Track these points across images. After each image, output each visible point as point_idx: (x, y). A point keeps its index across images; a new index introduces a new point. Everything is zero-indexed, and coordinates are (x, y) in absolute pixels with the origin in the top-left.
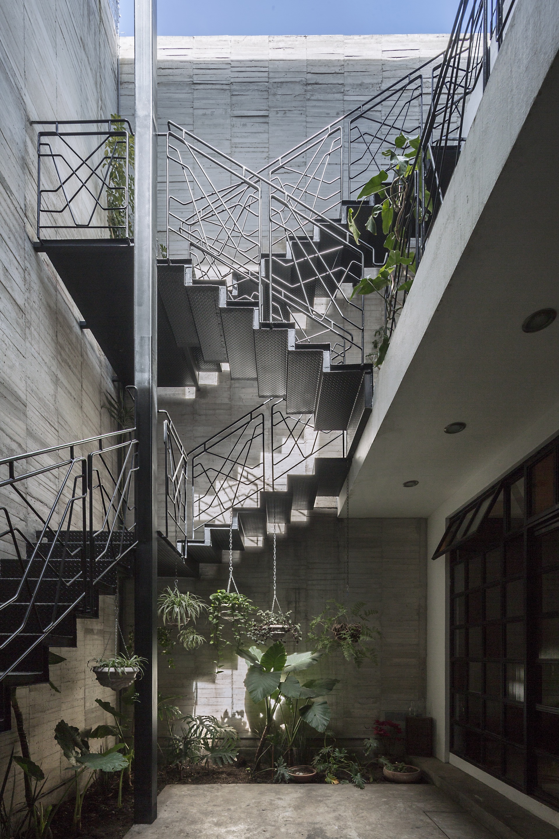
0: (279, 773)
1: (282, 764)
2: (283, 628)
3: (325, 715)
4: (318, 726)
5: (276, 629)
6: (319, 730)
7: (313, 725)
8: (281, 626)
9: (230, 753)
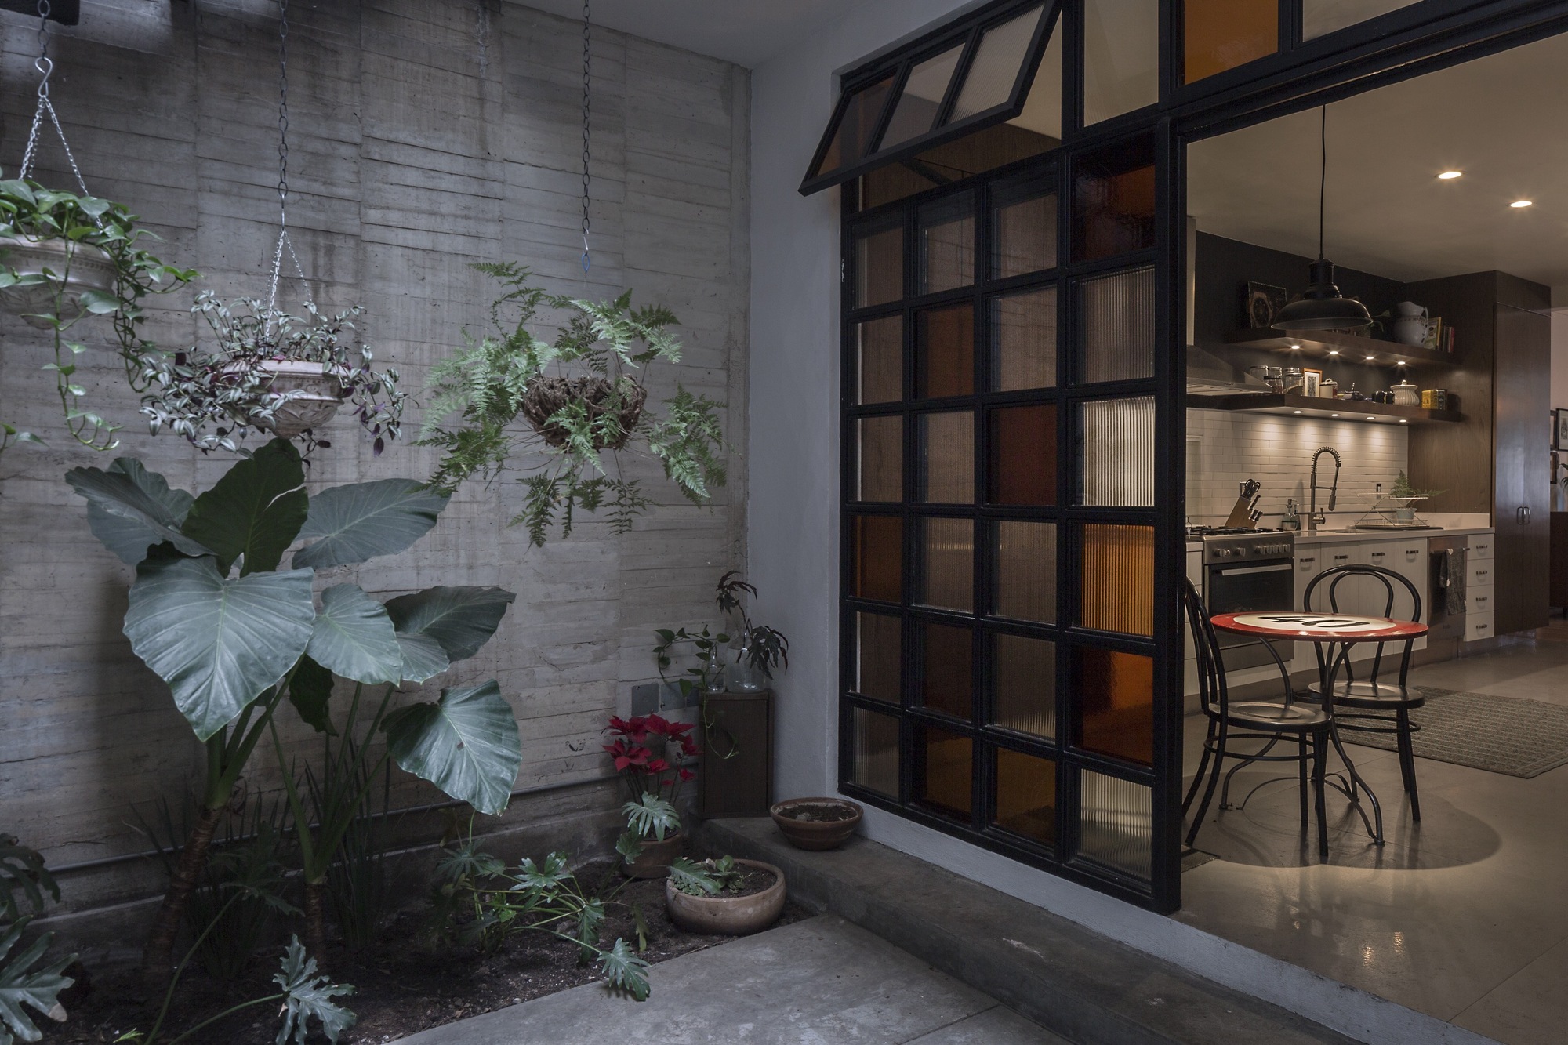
0: (295, 1018)
1: (301, 973)
2: (327, 377)
3: (497, 739)
4: (477, 794)
5: (300, 380)
6: (486, 809)
7: (458, 789)
8: (316, 368)
9: (22, 986)
